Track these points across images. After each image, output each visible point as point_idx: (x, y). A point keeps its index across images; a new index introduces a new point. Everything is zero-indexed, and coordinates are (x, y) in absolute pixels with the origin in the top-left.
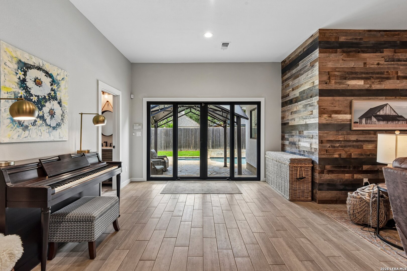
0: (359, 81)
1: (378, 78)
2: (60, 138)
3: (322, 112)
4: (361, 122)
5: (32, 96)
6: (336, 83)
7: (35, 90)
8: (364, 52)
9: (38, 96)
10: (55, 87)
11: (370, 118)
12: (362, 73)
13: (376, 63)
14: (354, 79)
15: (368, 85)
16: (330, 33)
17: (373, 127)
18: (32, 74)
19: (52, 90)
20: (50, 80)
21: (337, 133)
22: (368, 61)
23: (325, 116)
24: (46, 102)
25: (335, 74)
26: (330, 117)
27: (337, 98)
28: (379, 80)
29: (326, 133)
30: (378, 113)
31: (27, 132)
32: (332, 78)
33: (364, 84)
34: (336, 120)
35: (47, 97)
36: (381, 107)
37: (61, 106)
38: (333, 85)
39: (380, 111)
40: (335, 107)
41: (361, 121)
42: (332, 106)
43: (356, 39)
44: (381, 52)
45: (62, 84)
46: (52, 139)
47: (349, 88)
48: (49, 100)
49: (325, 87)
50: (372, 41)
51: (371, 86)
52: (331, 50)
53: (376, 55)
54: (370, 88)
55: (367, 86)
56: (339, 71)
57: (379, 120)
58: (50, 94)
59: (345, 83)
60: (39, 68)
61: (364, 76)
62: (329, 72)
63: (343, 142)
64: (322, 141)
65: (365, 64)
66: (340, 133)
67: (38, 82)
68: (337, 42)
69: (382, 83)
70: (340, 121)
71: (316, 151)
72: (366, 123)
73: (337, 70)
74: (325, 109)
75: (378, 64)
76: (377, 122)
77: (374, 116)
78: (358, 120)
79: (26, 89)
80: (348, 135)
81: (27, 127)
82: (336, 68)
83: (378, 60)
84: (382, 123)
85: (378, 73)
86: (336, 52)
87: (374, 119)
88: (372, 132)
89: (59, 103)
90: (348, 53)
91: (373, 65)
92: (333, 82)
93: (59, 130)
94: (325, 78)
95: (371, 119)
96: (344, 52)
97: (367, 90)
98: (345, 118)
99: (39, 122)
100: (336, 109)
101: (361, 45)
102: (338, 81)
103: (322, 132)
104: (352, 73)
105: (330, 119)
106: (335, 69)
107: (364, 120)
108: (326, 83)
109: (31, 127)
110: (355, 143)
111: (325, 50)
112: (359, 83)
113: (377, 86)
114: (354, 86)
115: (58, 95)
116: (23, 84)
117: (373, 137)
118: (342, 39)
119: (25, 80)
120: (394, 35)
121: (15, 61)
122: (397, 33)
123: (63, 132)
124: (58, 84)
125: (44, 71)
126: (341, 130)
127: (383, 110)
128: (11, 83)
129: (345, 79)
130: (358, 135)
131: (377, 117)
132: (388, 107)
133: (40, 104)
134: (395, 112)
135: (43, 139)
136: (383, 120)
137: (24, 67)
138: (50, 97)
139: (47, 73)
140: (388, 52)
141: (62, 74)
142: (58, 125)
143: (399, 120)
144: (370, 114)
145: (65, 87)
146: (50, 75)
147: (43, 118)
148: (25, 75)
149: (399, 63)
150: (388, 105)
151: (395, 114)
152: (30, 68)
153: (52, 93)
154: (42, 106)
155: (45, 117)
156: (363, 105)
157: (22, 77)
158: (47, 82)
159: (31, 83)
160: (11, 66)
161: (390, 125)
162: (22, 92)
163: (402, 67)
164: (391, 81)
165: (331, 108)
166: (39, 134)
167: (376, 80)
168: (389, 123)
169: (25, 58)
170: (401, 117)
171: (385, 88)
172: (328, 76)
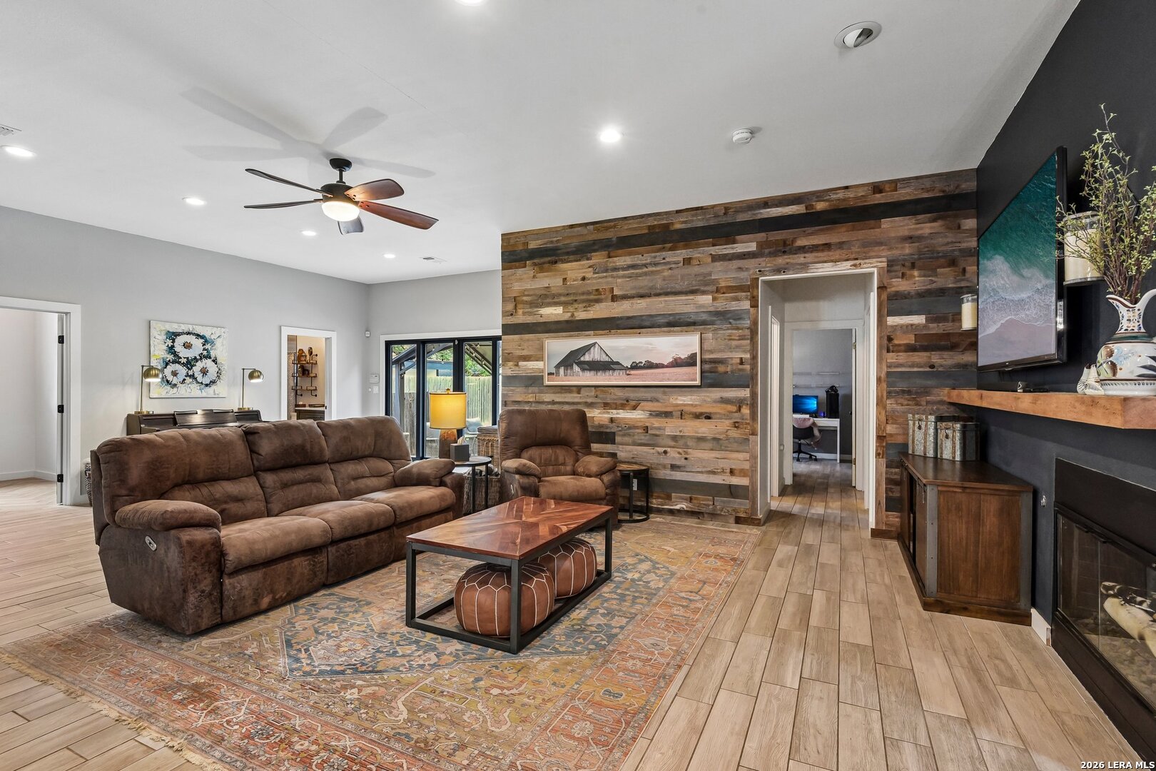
0: (555, 308)
1: (583, 301)
2: (215, 394)
3: (506, 359)
4: (558, 374)
5: (181, 358)
6: (524, 314)
7: (184, 353)
8: (563, 261)
9: (188, 358)
10: (208, 346)
11: (571, 366)
12: (560, 295)
13: (580, 278)
14: (549, 305)
15: (569, 314)
16: (516, 238)
17: (575, 381)
18: (180, 340)
19: (204, 349)
20: (202, 341)
21: (526, 391)
22: (570, 275)
23: (510, 364)
24: (197, 361)
25: (523, 300)
26: (517, 365)
27: (526, 336)
28: (584, 305)
29: (513, 391)
30: (582, 359)
31: (175, 389)
32: (519, 306)
33: (563, 312)
34: (525, 370)
35: (198, 357)
36: (587, 349)
37: (216, 364)
38: (520, 318)
39: (584, 354)
40: (523, 350)
41: (559, 371)
42: (519, 349)
43: (552, 242)
44: (588, 259)
45: (218, 343)
46: (204, 394)
47: (542, 320)
48: (201, 359)
49: (511, 320)
50: (575, 242)
51: (573, 315)
52: (517, 264)
53: (581, 265)
54: (571, 319)
55: (567, 316)
56: (528, 295)
57: (583, 370)
58: (202, 354)
59: (537, 313)
60: (188, 333)
61: (563, 299)
62: (515, 297)
63: (533, 405)
64: (505, 401)
65: (565, 280)
66: (531, 389)
67: (187, 346)
68: (527, 250)
69: (589, 308)
70: (529, 371)
72: (566, 375)
73: (526, 293)
74: (509, 354)
75: (584, 279)
76: (581, 373)
77: (576, 363)
78: (553, 371)
79: (175, 354)
80: (539, 393)
81: (175, 385)
82: (525, 290)
83: (584, 272)
84: (588, 374)
85: (583, 294)
86: (525, 267)
87: (576, 368)
88: (574, 388)
89: (215, 361)
90: (541, 268)
91: (574, 281)
92: (520, 312)
93: (213, 387)
94: (510, 307)
95: (572, 368)
96: (535, 264)
97: (567, 322)
98: (537, 367)
99: (188, 380)
100: (525, 353)
101: (559, 251)
102: (527, 310)
103: (507, 388)
104: (546, 296)
105: (517, 368)
106: (523, 293)
107: (562, 370)
108: (512, 315)
109: (179, 385)
111: (509, 264)
112: (553, 312)
113: (582, 315)
114: (548, 315)
115: (213, 354)
116: (171, 349)
117: (576, 397)
118: (533, 245)
119: (173, 346)
120: (607, 229)
121: (163, 333)
122: (612, 224)
123: (219, 388)
124: (212, 343)
125: (194, 334)
126: (531, 385)
127: (590, 354)
128: (160, 351)
129: (537, 307)
130: (554, 393)
131: (580, 364)
132: (596, 349)
133: (189, 364)
134: (607, 355)
135: (193, 395)
136: (590, 370)
137: (173, 336)
138: (202, 357)
139: (198, 336)
140: (598, 258)
141: (218, 332)
142: (213, 382)
143: (614, 370)
144: (571, 360)
145: (223, 345)
146: (202, 337)
147: (193, 377)
148: (173, 342)
149: (615, 273)
150: (597, 345)
151: (607, 359)
152: (179, 335)
153: (205, 353)
154: (192, 366)
155: (196, 375)
156: (560, 346)
157: (170, 344)
158: (197, 343)
159: (179, 348)
160: (160, 337)
161: (601, 377)
162: (171, 357)
163: (619, 280)
164: (603, 305)
165: (519, 353)
166: (189, 390)
167: (580, 305)
168: (599, 374)
169: (174, 328)
170: (618, 363)
171: (594, 317)
172: (514, 303)
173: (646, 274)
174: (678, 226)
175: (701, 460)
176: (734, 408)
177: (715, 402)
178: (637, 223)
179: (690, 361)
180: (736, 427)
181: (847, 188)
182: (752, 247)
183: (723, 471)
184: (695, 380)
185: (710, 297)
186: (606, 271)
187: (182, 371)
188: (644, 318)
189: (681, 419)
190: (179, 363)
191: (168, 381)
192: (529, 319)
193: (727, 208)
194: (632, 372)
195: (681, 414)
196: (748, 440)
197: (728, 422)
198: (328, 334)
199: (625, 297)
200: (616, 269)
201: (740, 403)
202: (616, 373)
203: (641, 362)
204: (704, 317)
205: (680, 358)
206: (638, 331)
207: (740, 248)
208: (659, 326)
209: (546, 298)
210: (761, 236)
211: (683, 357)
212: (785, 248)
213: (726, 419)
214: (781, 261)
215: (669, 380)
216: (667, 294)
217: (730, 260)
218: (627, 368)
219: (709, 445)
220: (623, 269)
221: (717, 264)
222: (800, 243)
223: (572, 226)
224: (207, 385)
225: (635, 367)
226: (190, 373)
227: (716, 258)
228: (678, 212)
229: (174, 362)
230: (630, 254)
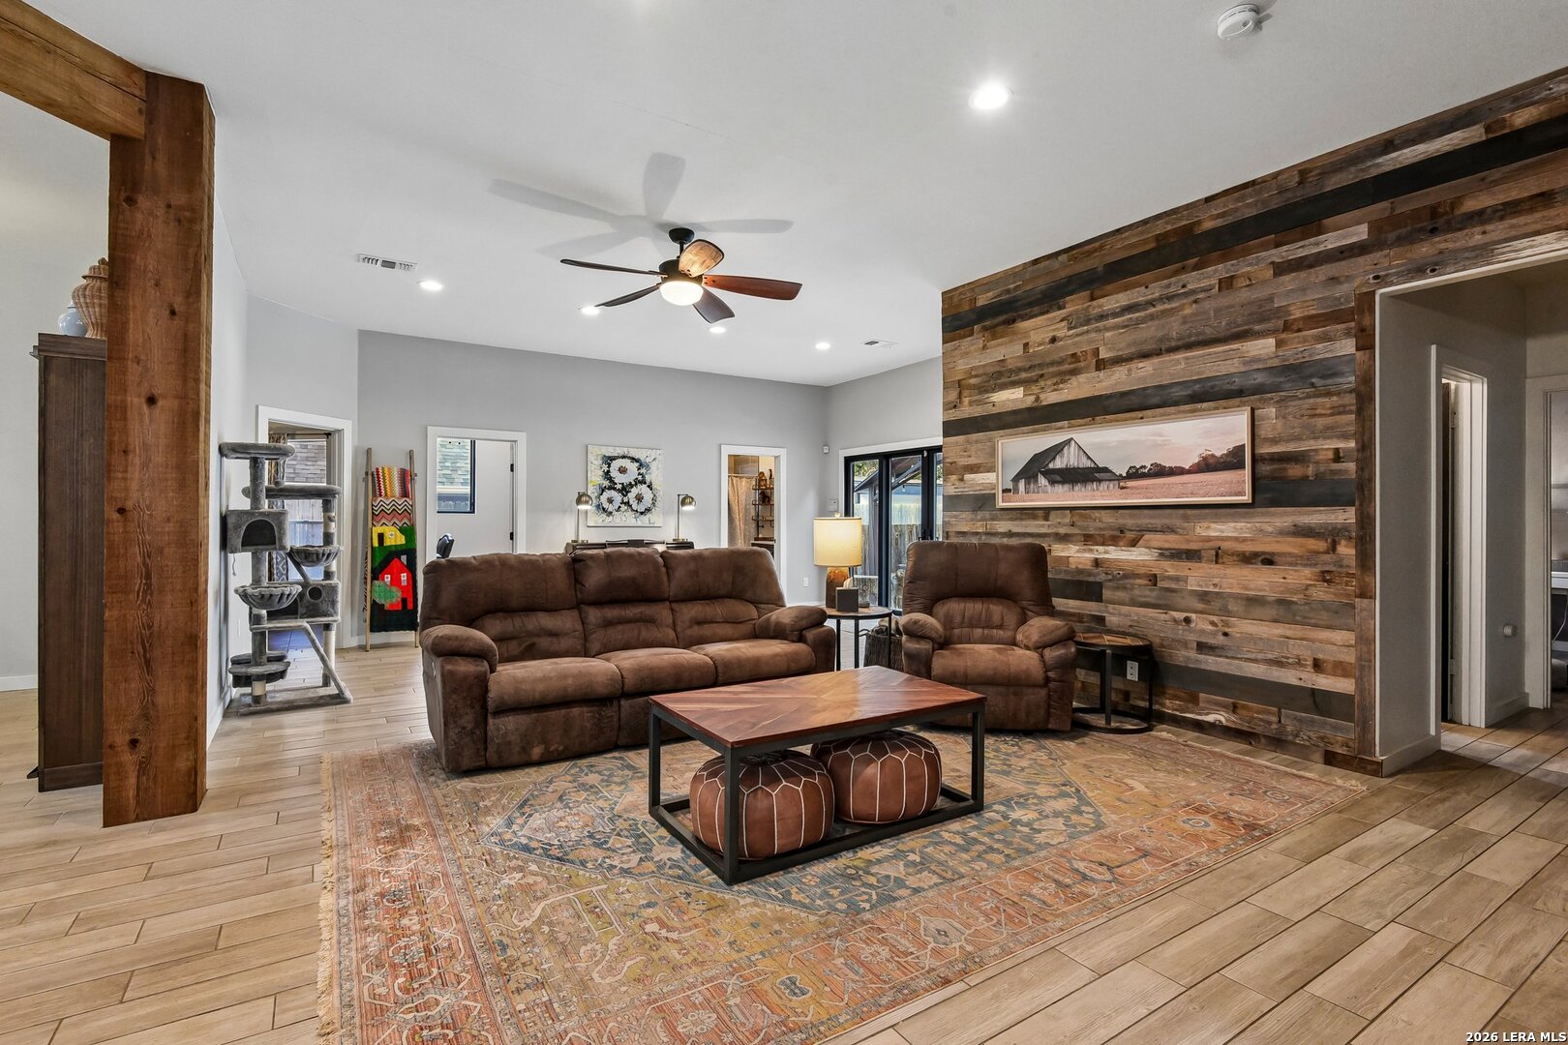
0: (1013, 390)
1: (1054, 375)
2: (650, 523)
3: (948, 470)
4: (1016, 490)
5: (616, 484)
6: (971, 403)
7: (620, 479)
8: (1024, 318)
9: (623, 484)
10: (643, 471)
11: (1035, 477)
12: (1020, 370)
13: (1047, 340)
14: (1003, 387)
15: (1033, 398)
16: (961, 294)
17: (1041, 500)
18: (615, 465)
19: (639, 474)
20: (637, 464)
21: (974, 516)
22: (1035, 337)
23: (954, 478)
24: (632, 487)
25: (969, 385)
26: (962, 480)
27: (974, 436)
28: (1055, 380)
29: (955, 517)
30: (1051, 466)
31: (611, 517)
32: (966, 393)
33: (1024, 396)
34: (972, 486)
35: (633, 483)
36: (1057, 450)
37: (651, 489)
38: (967, 411)
39: (1054, 458)
40: (970, 456)
41: (1017, 485)
42: (964, 456)
43: (1008, 291)
44: (1060, 308)
45: (653, 466)
46: (639, 523)
47: (995, 410)
48: (636, 484)
49: (954, 415)
50: (1041, 284)
51: (1037, 399)
52: (962, 332)
53: (1048, 319)
54: (1035, 404)
55: (1030, 401)
56: (976, 376)
57: (1053, 482)
58: (637, 479)
59: (988, 400)
60: (624, 457)
61: (1024, 375)
62: (959, 381)
63: (983, 537)
64: (947, 532)
65: (1026, 345)
66: (979, 515)
67: (622, 470)
68: (975, 310)
69: (1061, 386)
70: (977, 488)
72: (1027, 492)
73: (973, 373)
74: (951, 463)
75: (1054, 340)
76: (1049, 488)
77: (1042, 473)
78: (1010, 486)
79: (610, 479)
80: (993, 519)
81: (611, 513)
82: (972, 369)
83: (1054, 330)
84: (1059, 489)
85: (1053, 363)
86: (972, 334)
87: (1042, 481)
88: (1041, 513)
89: (650, 487)
90: (993, 332)
91: (1040, 345)
92: (966, 401)
93: (648, 515)
94: (953, 395)
95: (1036, 481)
96: (985, 329)
97: (1029, 410)
98: (988, 481)
99: (624, 507)
100: (972, 461)
101: (1020, 303)
102: (974, 398)
103: (949, 513)
104: (1000, 374)
105: (962, 484)
106: (970, 374)
107: (1022, 484)
108: (955, 406)
109: (614, 513)
110: (1005, 540)
111: (952, 334)
112: (1011, 397)
113: (1051, 397)
114: (1003, 403)
115: (648, 478)
116: (607, 475)
117: (1043, 526)
118: (982, 301)
119: (608, 471)
120: (1090, 253)
121: (600, 457)
122: (1097, 245)
123: (654, 517)
124: (648, 467)
125: (629, 458)
126: (980, 508)
127: (1062, 457)
128: (596, 478)
129: (987, 392)
130: (1011, 519)
131: (1048, 474)
132: (1072, 449)
133: (625, 490)
134: (1089, 458)
135: (628, 523)
136: (1063, 483)
137: (609, 460)
138: (638, 482)
139: (633, 459)
140: (1074, 304)
141: (653, 454)
142: (648, 510)
143: (1100, 481)
144: (1035, 469)
145: (658, 468)
146: (637, 461)
147: (628, 504)
148: (609, 467)
149: (1100, 324)
150: (1073, 442)
151: (1089, 464)
152: (614, 459)
153: (640, 478)
154: (627, 492)
155: (631, 502)
157: (606, 469)
158: (632, 467)
159: (614, 473)
160: (595, 462)
161: (1080, 494)
162: (606, 483)
163: (1108, 334)
164: (1082, 378)
165: (964, 461)
166: (624, 518)
167: (1049, 382)
168: (1077, 488)
169: (610, 452)
170: (1106, 470)
171: (1070, 398)
172: (958, 390)
173: (1152, 317)
174: (1208, 225)
175: (1252, 639)
176: (1321, 545)
177: (1283, 533)
178: (1137, 235)
179: (1232, 461)
180: (1325, 581)
182: (1361, 233)
183: (1299, 663)
184: (1242, 494)
185: (1272, 341)
186: (1088, 322)
187: (617, 497)
188: (1149, 391)
189: (1217, 563)
190: (614, 489)
191: (604, 509)
192: (977, 411)
193: (1303, 171)
194: (1130, 484)
195: (1217, 555)
196: (1353, 607)
197: (1307, 572)
198: (776, 452)
199: (1118, 361)
200: (1102, 317)
201: (1333, 536)
202: (1104, 485)
203: (1144, 467)
204: (1260, 378)
205: (1213, 456)
206: (1139, 414)
207: (1331, 241)
208: (1176, 404)
209: (1000, 377)
210: (1380, 209)
211: (1218, 454)
212: (1438, 222)
213: (1305, 565)
214: (1425, 250)
215: (1193, 494)
216: (1189, 346)
217: (1311, 266)
218: (1120, 478)
219: (1272, 612)
220: (1115, 315)
221: (1286, 278)
222: (1471, 205)
223: (1036, 262)
224: (642, 513)
225: (1135, 474)
226: (626, 500)
227: (1281, 269)
228: (1208, 200)
229: (610, 488)
230: (1126, 288)
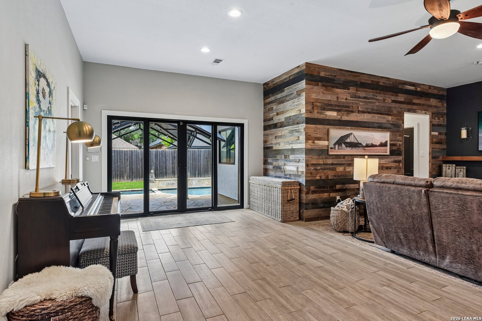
0: (334, 112)
1: (346, 111)
2: (53, 164)
3: (307, 138)
4: (335, 148)
6: (318, 113)
7: (42, 104)
8: (337, 88)
11: (341, 144)
12: (336, 106)
13: (345, 98)
14: (330, 110)
15: (340, 117)
16: (314, 67)
17: (343, 152)
21: (319, 158)
22: (341, 96)
23: (310, 142)
25: (317, 105)
26: (314, 143)
27: (319, 126)
28: (346, 113)
29: (311, 157)
30: (346, 141)
32: (315, 108)
33: (337, 115)
34: (318, 145)
36: (348, 136)
39: (347, 139)
40: (317, 134)
41: (335, 147)
42: (314, 133)
43: (332, 75)
44: (348, 89)
47: (327, 118)
49: (310, 116)
50: (343, 79)
51: (341, 118)
52: (314, 83)
53: (345, 91)
56: (319, 103)
57: (346, 146)
59: (324, 113)
60: (44, 76)
61: (337, 108)
62: (312, 102)
63: (322, 166)
64: (308, 164)
65: (338, 97)
66: (321, 157)
67: (44, 94)
68: (319, 76)
69: (348, 115)
70: (320, 146)
71: (302, 174)
72: (338, 149)
73: (319, 101)
74: (310, 136)
75: (346, 99)
76: (345, 148)
77: (343, 143)
78: (333, 146)
80: (326, 158)
82: (318, 99)
83: (347, 96)
84: (349, 149)
85: (346, 107)
86: (318, 85)
87: (343, 146)
88: (342, 156)
90: (326, 87)
91: (342, 99)
92: (316, 111)
94: (310, 108)
95: (341, 146)
96: (323, 86)
97: (339, 121)
98: (324, 144)
100: (318, 136)
101: (335, 82)
102: (319, 111)
103: (308, 156)
105: (314, 144)
106: (317, 100)
107: (337, 146)
108: (311, 112)
110: (331, 166)
111: (310, 82)
112: (332, 114)
113: (345, 118)
114: (330, 116)
116: (38, 95)
117: (343, 161)
118: (322, 74)
119: (38, 91)
120: (357, 76)
122: (358, 74)
124: (52, 95)
125: (46, 79)
126: (321, 155)
127: (349, 138)
129: (324, 110)
130: (333, 159)
131: (346, 143)
132: (352, 136)
134: (357, 140)
136: (349, 147)
140: (352, 90)
143: (359, 147)
144: (341, 141)
146: (49, 85)
149: (359, 99)
150: (352, 134)
151: (356, 142)
156: (336, 133)
158: (47, 93)
161: (354, 151)
162: (38, 107)
163: (361, 103)
164: (354, 114)
165: (314, 135)
167: (345, 113)
168: (353, 149)
169: (39, 64)
170: (360, 144)
171: (351, 120)
172: (312, 106)
173: (370, 102)
174: (381, 84)
176: (398, 164)
177: (392, 162)
178: (368, 77)
179: (384, 145)
180: (398, 172)
181: (424, 85)
182: (403, 99)
184: (387, 152)
185: (391, 117)
186: (356, 98)
188: (370, 123)
189: (382, 170)
192: (321, 116)
193: (396, 81)
194: (366, 148)
195: (382, 168)
199: (363, 112)
200: (359, 97)
201: (399, 162)
202: (360, 148)
203: (369, 144)
204: (389, 126)
205: (382, 143)
206: (368, 129)
207: (399, 99)
208: (375, 128)
209: (328, 106)
210: (405, 96)
211: (383, 142)
212: (411, 102)
213: (395, 169)
214: (409, 107)
215: (379, 152)
216: (377, 113)
217: (397, 103)
218: (364, 147)
220: (363, 98)
221: (394, 104)
222: (414, 101)
223: (341, 70)
225: (367, 146)
227: (393, 101)
228: (382, 77)
230: (365, 91)
